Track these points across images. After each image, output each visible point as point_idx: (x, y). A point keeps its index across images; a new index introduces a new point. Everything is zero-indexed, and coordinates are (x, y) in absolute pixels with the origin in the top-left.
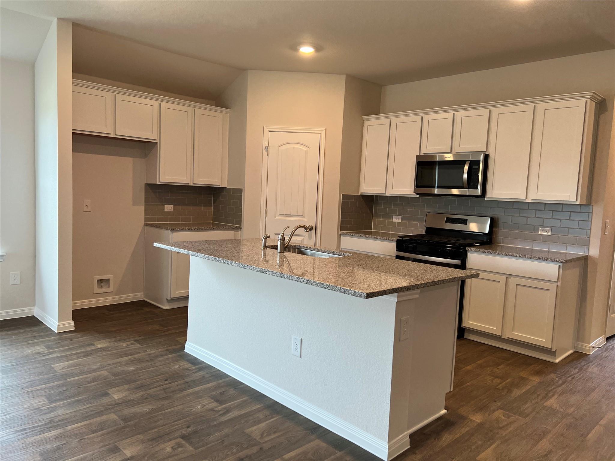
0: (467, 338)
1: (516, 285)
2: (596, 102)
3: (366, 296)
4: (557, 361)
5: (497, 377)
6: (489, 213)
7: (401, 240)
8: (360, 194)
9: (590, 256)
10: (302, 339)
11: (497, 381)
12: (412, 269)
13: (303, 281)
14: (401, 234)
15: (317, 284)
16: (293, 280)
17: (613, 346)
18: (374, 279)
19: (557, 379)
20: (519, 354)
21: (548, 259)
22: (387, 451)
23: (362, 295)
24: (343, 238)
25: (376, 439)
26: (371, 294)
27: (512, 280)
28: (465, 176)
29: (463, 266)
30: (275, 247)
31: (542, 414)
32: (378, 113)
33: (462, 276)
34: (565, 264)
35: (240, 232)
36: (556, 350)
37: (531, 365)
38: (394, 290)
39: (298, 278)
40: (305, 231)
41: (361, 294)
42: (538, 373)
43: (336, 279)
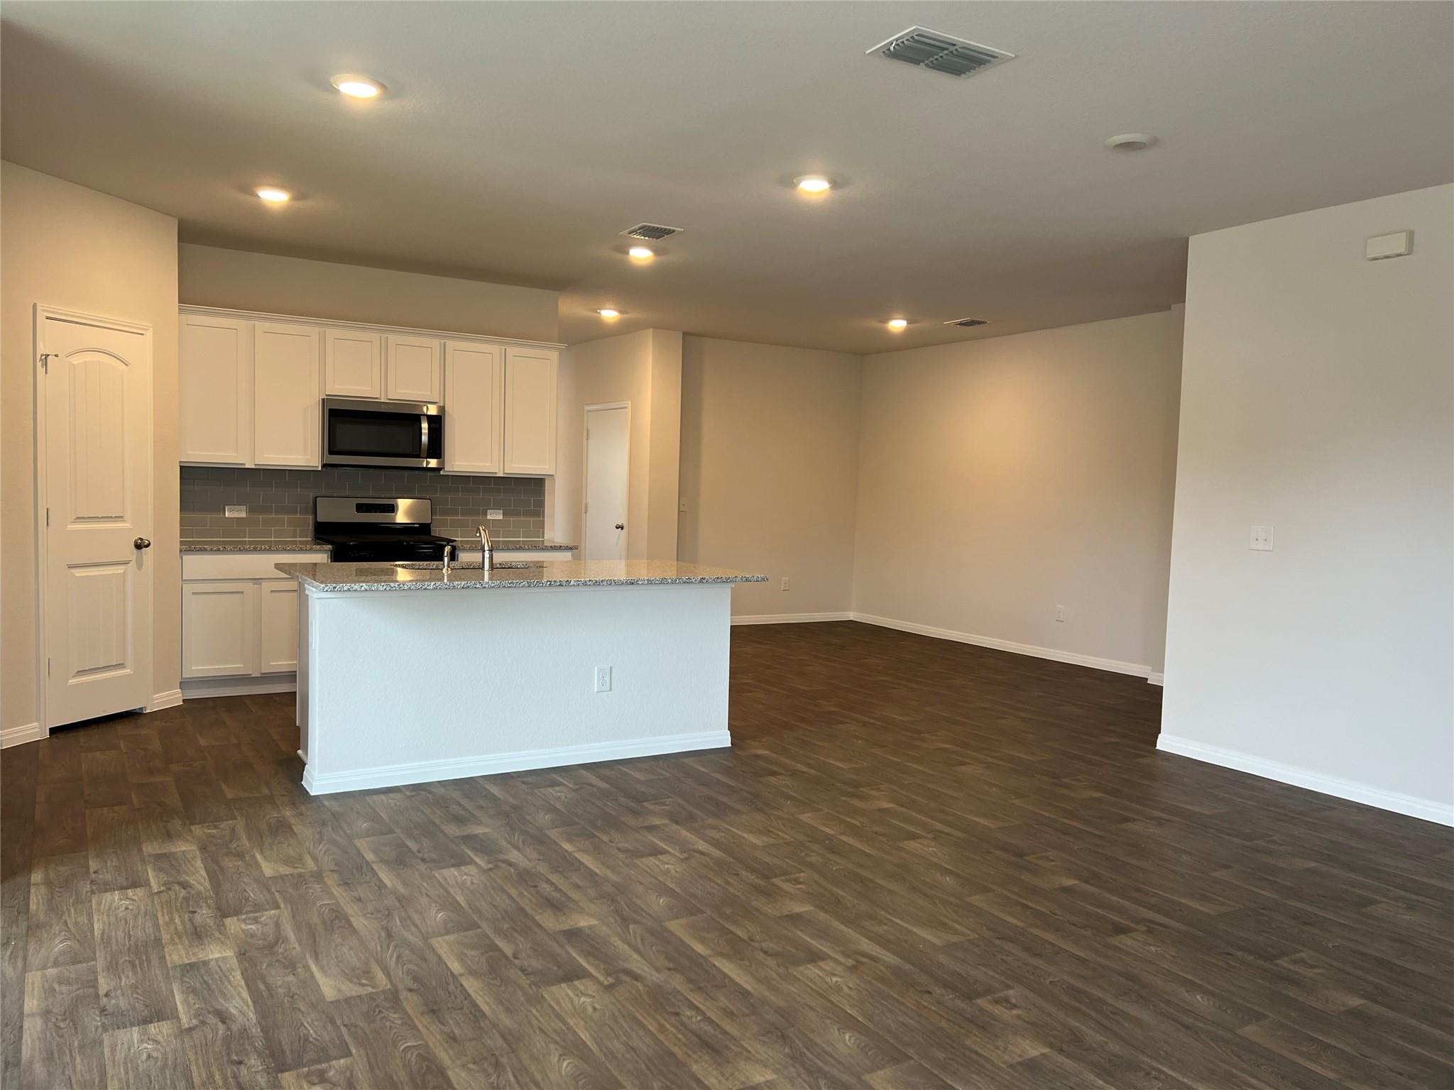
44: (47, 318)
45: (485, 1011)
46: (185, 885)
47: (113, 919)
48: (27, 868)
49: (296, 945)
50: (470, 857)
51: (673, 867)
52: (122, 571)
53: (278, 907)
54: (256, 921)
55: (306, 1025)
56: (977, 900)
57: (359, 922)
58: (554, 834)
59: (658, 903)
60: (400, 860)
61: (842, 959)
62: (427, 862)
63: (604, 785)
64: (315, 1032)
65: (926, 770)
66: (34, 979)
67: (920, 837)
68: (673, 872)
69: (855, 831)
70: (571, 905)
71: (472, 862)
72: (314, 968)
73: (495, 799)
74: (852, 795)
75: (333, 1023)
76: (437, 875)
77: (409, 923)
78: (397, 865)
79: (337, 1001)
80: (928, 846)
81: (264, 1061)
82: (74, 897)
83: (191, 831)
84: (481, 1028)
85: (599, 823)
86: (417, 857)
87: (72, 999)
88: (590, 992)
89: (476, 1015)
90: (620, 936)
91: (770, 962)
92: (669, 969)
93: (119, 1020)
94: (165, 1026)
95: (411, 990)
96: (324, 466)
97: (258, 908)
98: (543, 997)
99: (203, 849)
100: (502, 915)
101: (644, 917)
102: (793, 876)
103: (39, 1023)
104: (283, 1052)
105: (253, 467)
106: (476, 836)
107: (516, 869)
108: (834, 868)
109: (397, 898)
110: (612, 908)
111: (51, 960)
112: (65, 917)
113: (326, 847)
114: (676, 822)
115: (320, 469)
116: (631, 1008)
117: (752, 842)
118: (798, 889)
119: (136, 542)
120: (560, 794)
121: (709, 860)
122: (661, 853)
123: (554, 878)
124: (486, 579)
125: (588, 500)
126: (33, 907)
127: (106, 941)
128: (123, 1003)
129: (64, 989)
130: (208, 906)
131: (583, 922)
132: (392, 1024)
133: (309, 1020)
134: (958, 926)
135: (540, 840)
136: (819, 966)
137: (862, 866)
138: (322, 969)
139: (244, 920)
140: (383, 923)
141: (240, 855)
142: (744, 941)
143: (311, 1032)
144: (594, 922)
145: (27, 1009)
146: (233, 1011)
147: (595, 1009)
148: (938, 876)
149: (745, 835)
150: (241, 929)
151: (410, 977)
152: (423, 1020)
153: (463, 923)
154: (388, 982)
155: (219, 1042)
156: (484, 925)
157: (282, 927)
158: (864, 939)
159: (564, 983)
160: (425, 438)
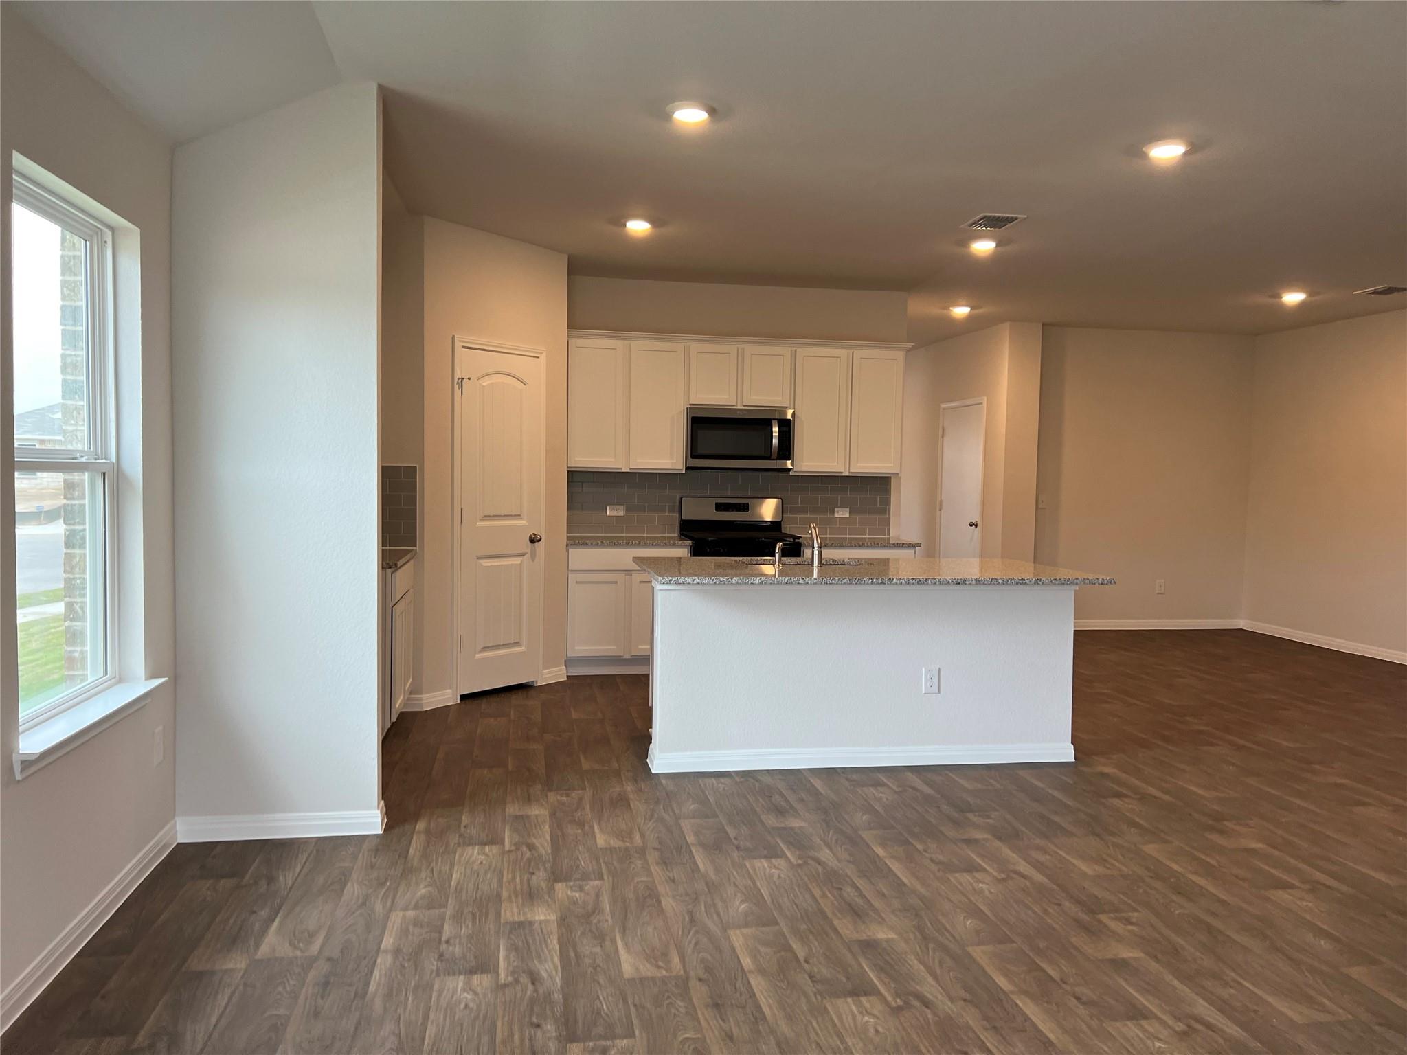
44: (463, 347)
45: (766, 1014)
46: (531, 847)
47: (468, 871)
48: (416, 817)
49: (609, 918)
50: (782, 851)
51: (987, 886)
52: (519, 562)
53: (601, 878)
54: (581, 889)
55: (601, 998)
56: (1357, 972)
57: (668, 903)
58: (866, 835)
59: (965, 925)
60: (716, 846)
61: (1170, 1022)
62: (741, 850)
63: (927, 790)
64: (608, 1008)
65: (1312, 807)
66: (396, 918)
67: (1292, 887)
68: (987, 892)
69: (1209, 871)
70: (871, 913)
71: (783, 855)
72: (619, 943)
73: (816, 793)
74: (1212, 829)
75: (625, 1001)
76: (747, 865)
77: (713, 910)
78: (714, 850)
79: (633, 979)
80: (1302, 899)
81: (559, 1028)
82: (444, 847)
83: (547, 796)
84: (759, 1032)
85: (917, 830)
86: (733, 844)
87: (420, 941)
88: (875, 1012)
89: (758, 1016)
90: (918, 955)
91: (1082, 1011)
92: (965, 1000)
93: (450, 967)
94: (486, 978)
95: (700, 980)
96: (687, 469)
97: (585, 877)
98: (826, 1008)
99: (553, 815)
100: (801, 915)
101: (947, 938)
102: (1123, 914)
103: (389, 959)
104: (576, 1022)
105: (628, 471)
106: (792, 829)
107: (824, 868)
108: (1177, 912)
109: (707, 884)
110: (914, 923)
111: (413, 903)
112: (433, 864)
113: (654, 825)
114: (999, 839)
115: (684, 472)
116: (915, 1036)
117: (1080, 869)
118: (1129, 931)
119: (530, 537)
120: (882, 796)
121: (1028, 884)
122: (977, 871)
123: (860, 883)
124: (815, 575)
125: (942, 498)
126: (411, 852)
127: (459, 890)
128: (458, 950)
129: (417, 931)
130: (545, 869)
131: (882, 934)
132: (676, 1012)
133: (605, 994)
134: (1326, 1002)
135: (853, 841)
136: (1142, 1026)
137: (1214, 914)
138: (626, 945)
139: (571, 887)
140: (689, 907)
141: (581, 824)
142: (1054, 981)
143: (604, 1006)
144: (892, 935)
145: (383, 946)
146: (544, 974)
147: (877, 1031)
148: (1310, 937)
149: (1075, 862)
150: (567, 895)
151: (702, 966)
152: (706, 1013)
153: (762, 917)
154: (681, 968)
155: (525, 1002)
156: (782, 923)
157: (601, 899)
158: (1201, 1001)
159: (850, 997)
160: (775, 441)
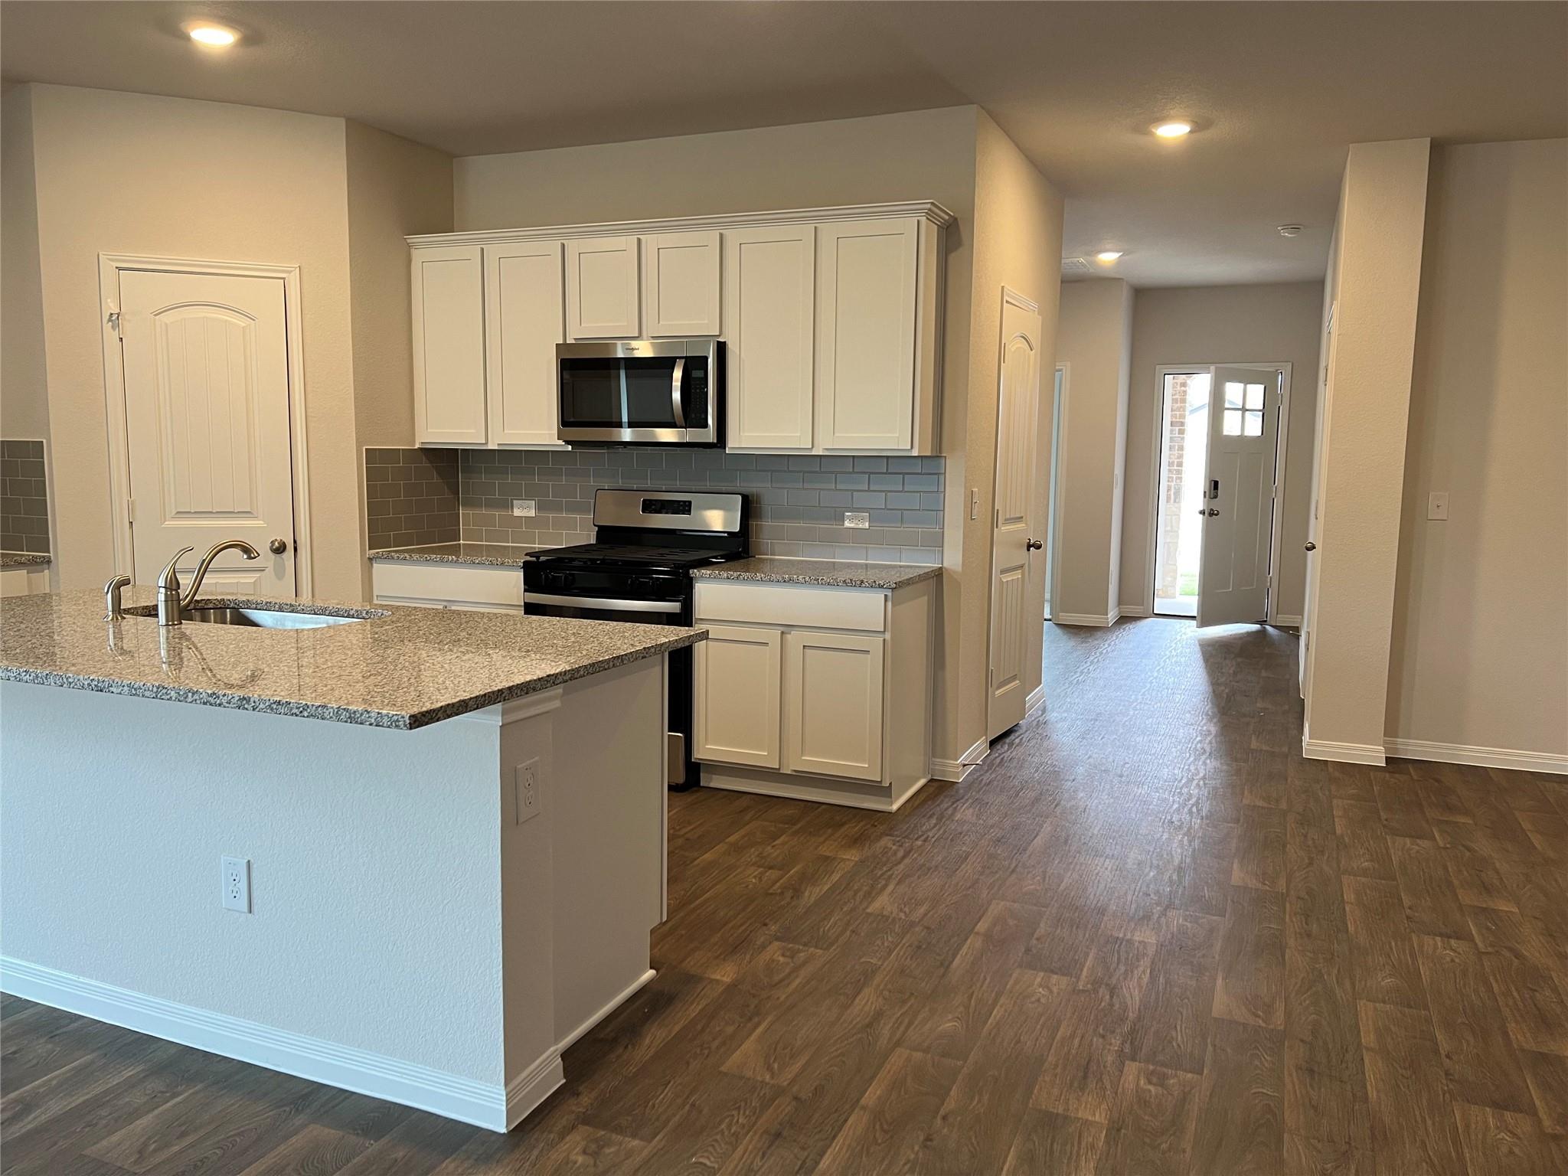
0: (706, 785)
1: (802, 647)
2: (939, 224)
3: (410, 723)
4: (895, 807)
5: (771, 868)
6: (738, 485)
7: (534, 561)
8: (417, 446)
9: (945, 568)
10: (252, 861)
11: (772, 874)
12: (547, 635)
13: (229, 702)
14: (537, 546)
15: (270, 706)
16: (198, 702)
17: (1002, 756)
18: (440, 673)
19: (894, 847)
20: (817, 805)
21: (862, 582)
22: (504, 1108)
23: (398, 721)
24: (377, 567)
25: (474, 1085)
26: (424, 715)
27: (795, 638)
28: (677, 396)
29: (685, 618)
30: (151, 612)
31: (862, 934)
32: (449, 229)
33: (667, 640)
34: (897, 592)
35: (46, 571)
36: (891, 784)
37: (842, 825)
38: (489, 697)
39: (211, 696)
40: (245, 556)
41: (395, 718)
42: (857, 841)
43: (329, 687)
